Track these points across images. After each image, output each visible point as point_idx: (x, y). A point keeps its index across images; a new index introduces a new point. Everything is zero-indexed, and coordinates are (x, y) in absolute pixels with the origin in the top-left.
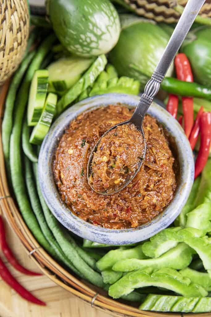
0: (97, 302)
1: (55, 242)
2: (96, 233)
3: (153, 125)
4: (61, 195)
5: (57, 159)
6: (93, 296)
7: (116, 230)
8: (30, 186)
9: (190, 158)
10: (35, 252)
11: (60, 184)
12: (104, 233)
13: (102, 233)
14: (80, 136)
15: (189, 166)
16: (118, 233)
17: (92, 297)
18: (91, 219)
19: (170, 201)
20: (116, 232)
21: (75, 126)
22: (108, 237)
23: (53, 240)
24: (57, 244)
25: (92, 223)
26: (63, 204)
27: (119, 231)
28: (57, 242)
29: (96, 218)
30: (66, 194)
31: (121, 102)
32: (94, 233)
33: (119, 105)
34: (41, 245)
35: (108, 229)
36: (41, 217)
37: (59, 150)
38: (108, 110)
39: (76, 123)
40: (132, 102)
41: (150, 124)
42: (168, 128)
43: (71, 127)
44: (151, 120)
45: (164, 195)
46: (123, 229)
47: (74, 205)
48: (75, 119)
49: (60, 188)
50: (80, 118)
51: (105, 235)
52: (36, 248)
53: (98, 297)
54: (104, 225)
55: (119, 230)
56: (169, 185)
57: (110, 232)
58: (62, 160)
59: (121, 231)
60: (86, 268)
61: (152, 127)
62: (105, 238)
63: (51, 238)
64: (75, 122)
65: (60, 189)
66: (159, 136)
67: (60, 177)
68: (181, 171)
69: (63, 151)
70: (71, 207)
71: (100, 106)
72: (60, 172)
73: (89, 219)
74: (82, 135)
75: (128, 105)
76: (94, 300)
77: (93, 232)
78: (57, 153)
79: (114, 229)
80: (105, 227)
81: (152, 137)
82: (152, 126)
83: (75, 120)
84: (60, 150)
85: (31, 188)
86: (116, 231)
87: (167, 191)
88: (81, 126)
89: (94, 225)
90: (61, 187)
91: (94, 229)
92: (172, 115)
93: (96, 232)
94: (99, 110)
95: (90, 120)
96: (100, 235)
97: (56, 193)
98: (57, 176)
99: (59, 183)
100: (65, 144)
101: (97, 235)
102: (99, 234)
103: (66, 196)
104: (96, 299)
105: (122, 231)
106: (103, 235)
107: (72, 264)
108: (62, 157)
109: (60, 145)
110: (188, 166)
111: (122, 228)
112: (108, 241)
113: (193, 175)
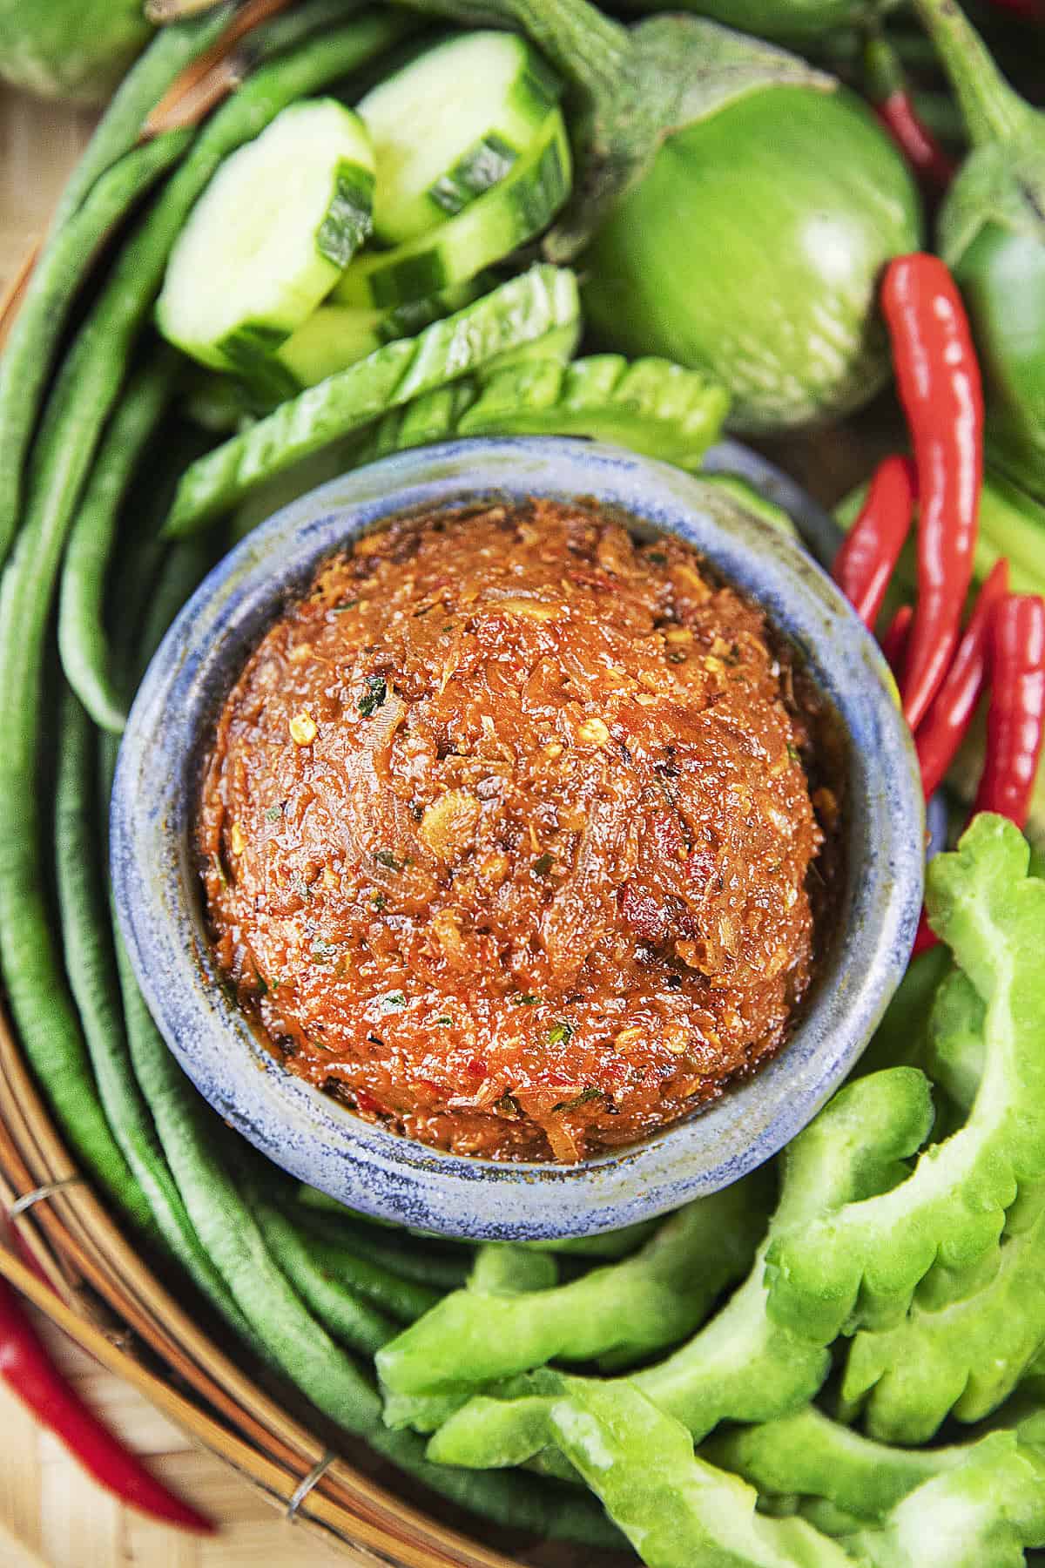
0: (317, 1505)
1: (158, 1165)
2: (360, 1165)
3: (742, 646)
4: (213, 937)
5: (220, 747)
6: (302, 1467)
7: (465, 1160)
8: (71, 858)
9: (907, 848)
10: (48, 1201)
11: (218, 881)
12: (404, 1170)
13: (393, 1167)
14: (362, 655)
15: (895, 890)
16: (474, 1178)
17: (300, 1477)
18: (346, 1084)
19: (768, 1053)
20: (466, 1173)
21: (338, 589)
22: (420, 1192)
23: (149, 1152)
24: (164, 1176)
25: (351, 1106)
26: (216, 985)
27: (482, 1168)
28: (167, 1167)
29: (374, 1080)
30: (245, 940)
31: (600, 497)
32: (353, 1161)
33: (584, 510)
34: (85, 1170)
35: (430, 1152)
36: (104, 1025)
37: (236, 700)
38: (523, 530)
39: (345, 570)
40: (658, 506)
41: (727, 635)
42: (821, 673)
43: (320, 589)
44: (740, 616)
45: (736, 1021)
46: (501, 1160)
47: (276, 996)
48: (344, 548)
49: (214, 900)
50: (369, 546)
51: (407, 1181)
52: (55, 1182)
53: (327, 1477)
54: (413, 1122)
55: (481, 1162)
56: (769, 976)
57: (433, 1170)
58: (245, 760)
59: (490, 1171)
60: (293, 1324)
61: (733, 658)
62: (402, 1193)
63: (140, 1139)
64: (343, 563)
65: (217, 909)
66: (757, 715)
67: (223, 847)
68: (849, 907)
69: (260, 712)
70: (257, 1009)
71: (486, 500)
72: (225, 821)
73: (338, 1081)
74: (369, 650)
75: (632, 515)
76: (303, 1492)
77: (346, 1156)
78: (225, 717)
79: (460, 1154)
80: (415, 1137)
81: (715, 720)
82: (735, 651)
83: (341, 557)
84: (240, 701)
85: (76, 864)
86: (467, 1168)
87: (758, 1004)
88: (369, 595)
89: (358, 1115)
90: (219, 899)
91: (354, 1142)
92: (856, 604)
93: (363, 1156)
94: (479, 520)
95: (425, 568)
96: (380, 1176)
97: (187, 926)
98: (209, 837)
99: (214, 875)
100: (275, 676)
101: (364, 1171)
102: (377, 1170)
103: (243, 949)
104: (318, 1488)
105: (497, 1172)
106: (393, 1175)
107: (227, 1289)
108: (247, 744)
109: (244, 677)
110: (887, 888)
111: (496, 1157)
112: (415, 1210)
113: (907, 938)
